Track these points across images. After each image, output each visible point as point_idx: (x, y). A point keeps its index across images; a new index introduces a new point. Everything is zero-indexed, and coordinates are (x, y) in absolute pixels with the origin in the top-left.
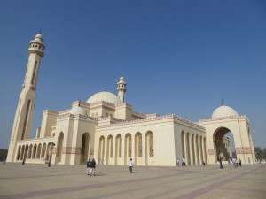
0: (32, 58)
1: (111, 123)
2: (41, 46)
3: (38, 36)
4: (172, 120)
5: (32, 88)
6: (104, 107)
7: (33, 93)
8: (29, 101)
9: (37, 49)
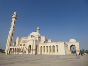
0: (13, 20)
1: (44, 42)
2: (16, 16)
3: (15, 12)
4: (64, 43)
5: (14, 30)
6: (38, 37)
7: (14, 31)
8: (13, 34)
9: (15, 17)
